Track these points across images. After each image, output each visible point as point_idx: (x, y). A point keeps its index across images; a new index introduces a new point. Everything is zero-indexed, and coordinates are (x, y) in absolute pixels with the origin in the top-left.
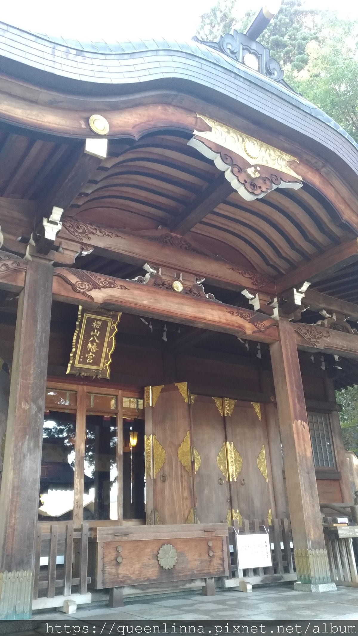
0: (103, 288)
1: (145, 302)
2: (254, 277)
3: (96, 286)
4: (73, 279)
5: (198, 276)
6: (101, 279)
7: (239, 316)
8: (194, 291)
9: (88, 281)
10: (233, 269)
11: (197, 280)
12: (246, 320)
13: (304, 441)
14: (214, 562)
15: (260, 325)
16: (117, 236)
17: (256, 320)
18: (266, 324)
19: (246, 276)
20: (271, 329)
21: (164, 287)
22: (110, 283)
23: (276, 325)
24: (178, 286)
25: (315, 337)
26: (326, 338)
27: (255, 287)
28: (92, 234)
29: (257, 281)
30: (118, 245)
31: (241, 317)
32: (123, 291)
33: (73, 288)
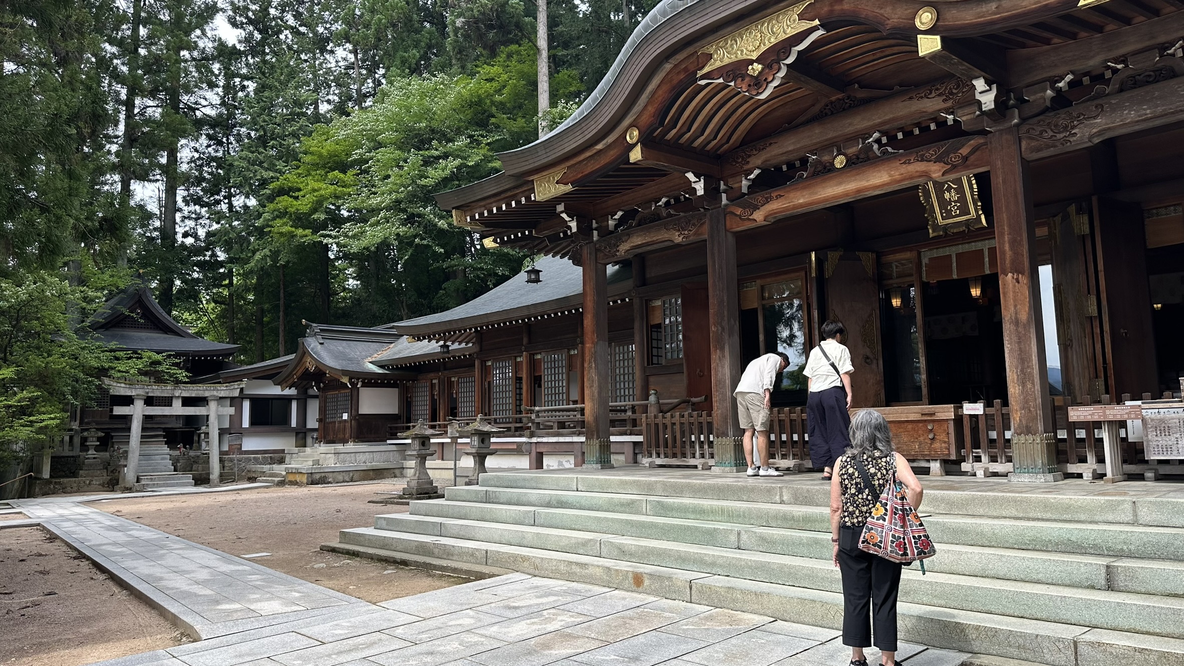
0: (763, 206)
1: (803, 201)
2: (946, 88)
3: (756, 208)
4: (741, 211)
6: (759, 198)
7: (918, 161)
8: (862, 156)
9: (749, 207)
10: (911, 98)
12: (930, 161)
13: (1015, 300)
14: (937, 445)
15: (954, 158)
16: (770, 144)
17: (947, 153)
18: (964, 151)
19: (933, 95)
20: (977, 153)
21: (826, 171)
22: (767, 198)
23: (985, 144)
24: (840, 162)
25: (1065, 128)
26: (1095, 118)
27: (949, 104)
28: (750, 156)
29: (951, 93)
30: (773, 153)
31: (922, 160)
32: (779, 200)
33: (740, 218)
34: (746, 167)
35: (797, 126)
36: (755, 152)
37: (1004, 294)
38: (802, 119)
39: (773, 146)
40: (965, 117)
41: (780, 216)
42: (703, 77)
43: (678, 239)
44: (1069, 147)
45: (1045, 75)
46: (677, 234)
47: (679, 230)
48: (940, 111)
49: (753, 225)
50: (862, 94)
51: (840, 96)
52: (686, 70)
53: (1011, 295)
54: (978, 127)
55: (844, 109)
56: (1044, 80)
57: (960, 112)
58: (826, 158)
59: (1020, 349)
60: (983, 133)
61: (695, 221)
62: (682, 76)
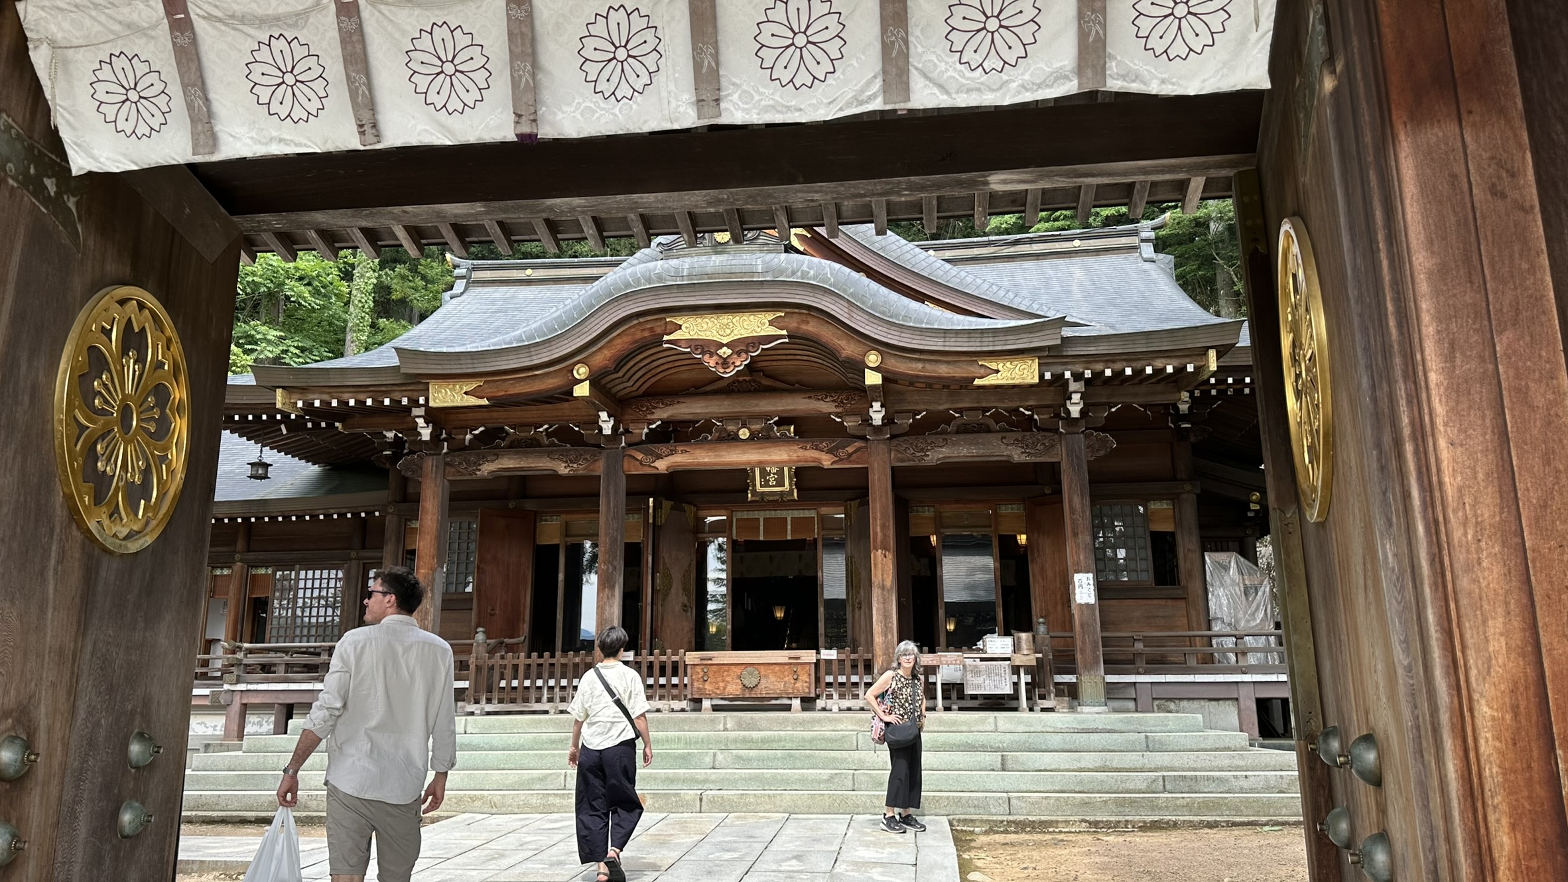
0: (666, 456)
1: (706, 460)
2: (839, 398)
3: (659, 457)
4: (640, 456)
5: (768, 416)
6: (663, 448)
7: (814, 449)
8: (763, 433)
9: (651, 455)
10: (810, 397)
11: (768, 420)
12: (823, 451)
13: (883, 571)
14: (798, 685)
15: (841, 453)
16: (678, 402)
17: (837, 448)
18: (850, 449)
19: (828, 400)
20: (859, 453)
21: (734, 438)
22: (671, 451)
23: (866, 447)
24: (744, 434)
25: (922, 450)
26: (941, 447)
27: (840, 410)
28: (655, 408)
29: (842, 402)
30: (680, 411)
31: (816, 449)
32: (684, 455)
33: (641, 464)
34: (649, 417)
35: (705, 394)
36: (661, 406)
37: (875, 564)
38: (708, 388)
39: (681, 405)
40: (850, 423)
41: (680, 469)
42: (668, 342)
43: (563, 469)
44: (922, 463)
45: (910, 408)
46: (564, 465)
47: (566, 462)
48: (830, 413)
49: (655, 472)
50: (766, 382)
51: (747, 378)
52: (651, 329)
53: (880, 566)
54: (859, 433)
55: (750, 391)
56: (908, 411)
57: (848, 418)
58: (731, 428)
59: (885, 608)
60: (864, 438)
61: (588, 457)
62: (646, 334)
